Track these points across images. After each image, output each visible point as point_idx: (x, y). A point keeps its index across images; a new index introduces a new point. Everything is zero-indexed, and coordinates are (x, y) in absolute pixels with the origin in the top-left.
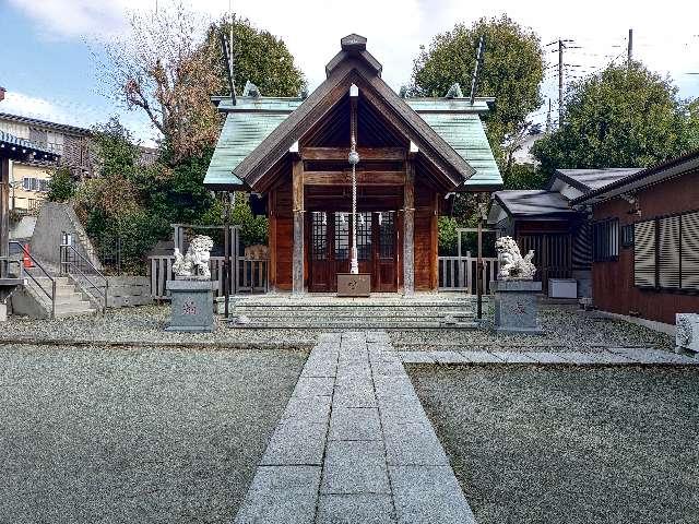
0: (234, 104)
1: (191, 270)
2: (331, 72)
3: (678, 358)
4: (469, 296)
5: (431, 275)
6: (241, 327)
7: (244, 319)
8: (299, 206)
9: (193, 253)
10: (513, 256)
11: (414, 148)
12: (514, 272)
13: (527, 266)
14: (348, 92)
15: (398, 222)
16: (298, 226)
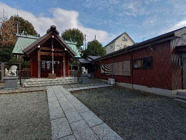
0: (20, 35)
1: (11, 74)
2: (48, 32)
3: (109, 85)
4: (74, 77)
5: (68, 74)
6: (25, 87)
7: (26, 85)
8: (39, 59)
9: (11, 69)
10: (84, 70)
11: (66, 49)
12: (84, 73)
13: (87, 72)
14: (52, 37)
15: (62, 64)
16: (39, 64)
